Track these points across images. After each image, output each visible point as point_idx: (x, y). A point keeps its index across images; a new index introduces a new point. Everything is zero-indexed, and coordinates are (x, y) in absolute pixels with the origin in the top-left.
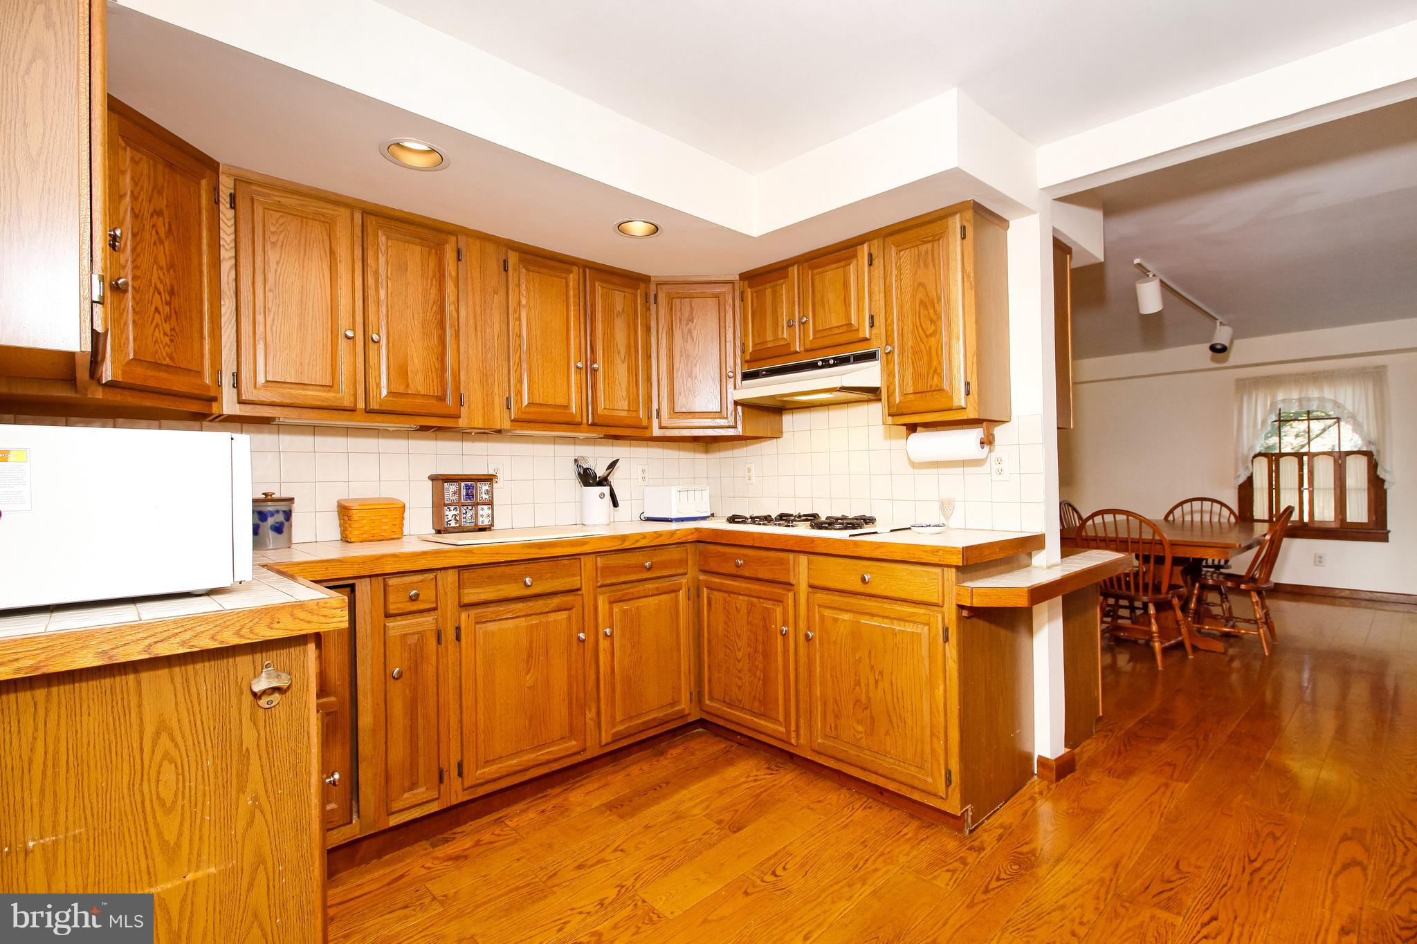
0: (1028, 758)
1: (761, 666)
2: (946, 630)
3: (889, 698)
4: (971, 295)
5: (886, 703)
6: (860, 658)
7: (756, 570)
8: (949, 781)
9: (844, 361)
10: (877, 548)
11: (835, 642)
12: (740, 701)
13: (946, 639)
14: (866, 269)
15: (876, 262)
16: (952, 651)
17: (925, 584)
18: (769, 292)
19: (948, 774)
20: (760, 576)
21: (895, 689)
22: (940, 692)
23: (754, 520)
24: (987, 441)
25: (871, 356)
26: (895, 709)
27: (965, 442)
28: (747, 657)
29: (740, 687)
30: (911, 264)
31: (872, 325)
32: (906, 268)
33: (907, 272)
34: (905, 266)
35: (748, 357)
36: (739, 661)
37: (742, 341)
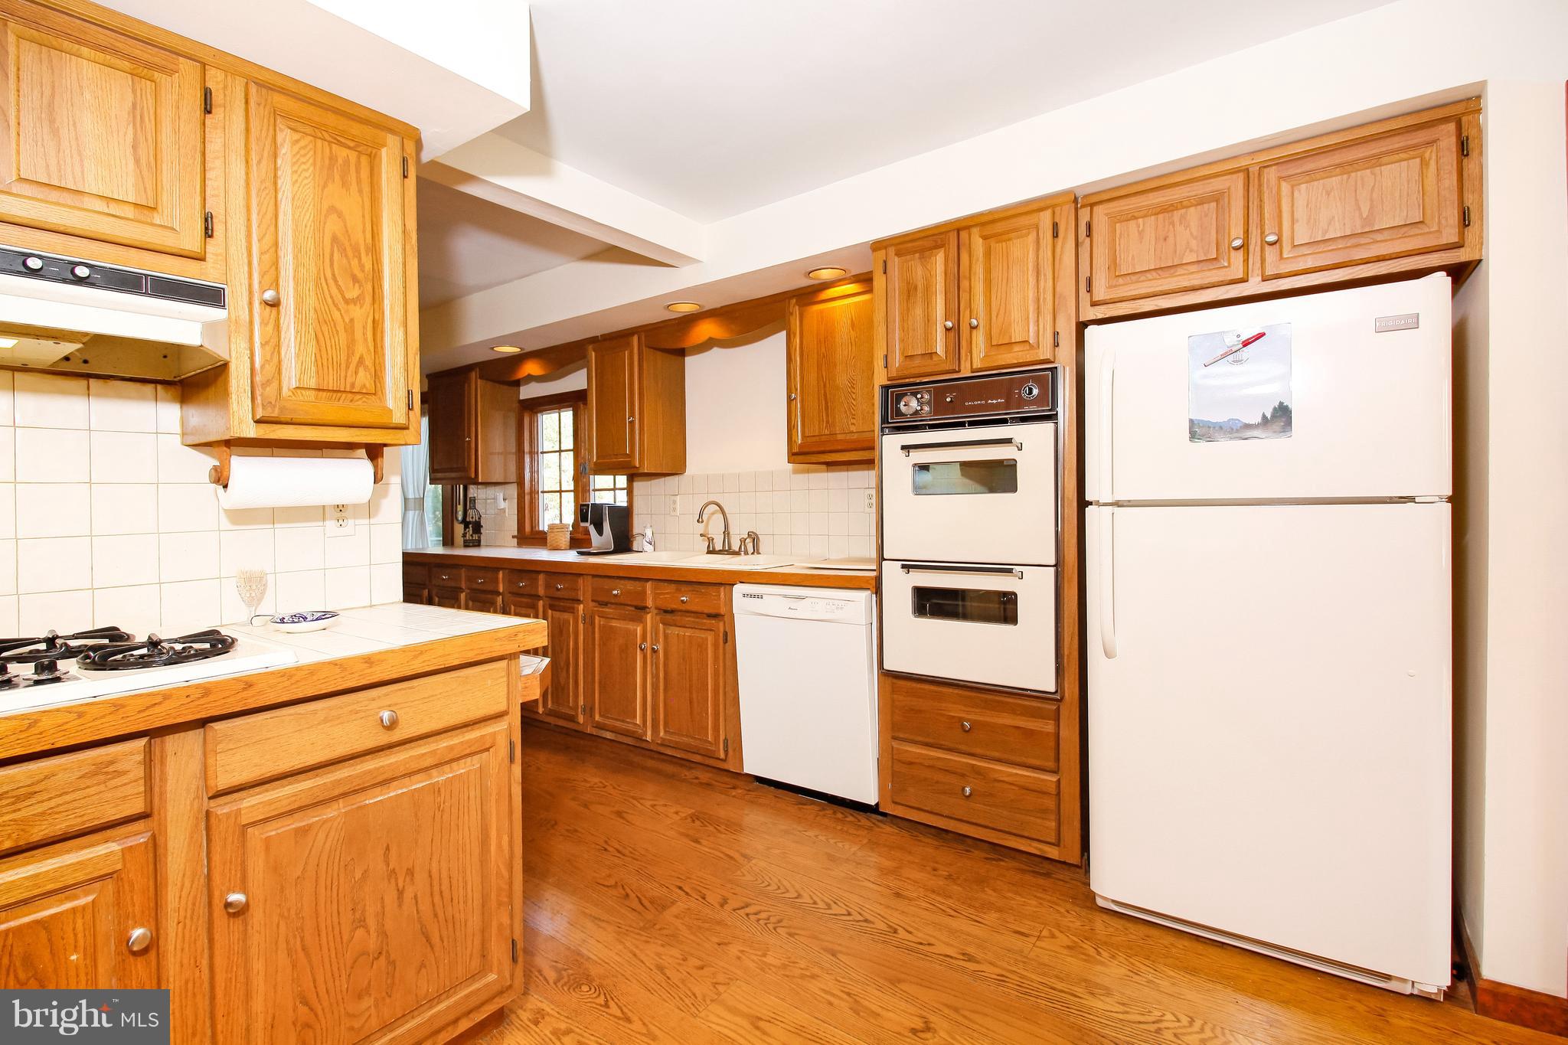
3: (425, 905)
5: (419, 918)
6: (365, 872)
10: (415, 657)
21: (436, 883)
26: (436, 916)
30: (314, 164)
31: (208, 233)
32: (304, 167)
33: (307, 174)
34: (304, 163)
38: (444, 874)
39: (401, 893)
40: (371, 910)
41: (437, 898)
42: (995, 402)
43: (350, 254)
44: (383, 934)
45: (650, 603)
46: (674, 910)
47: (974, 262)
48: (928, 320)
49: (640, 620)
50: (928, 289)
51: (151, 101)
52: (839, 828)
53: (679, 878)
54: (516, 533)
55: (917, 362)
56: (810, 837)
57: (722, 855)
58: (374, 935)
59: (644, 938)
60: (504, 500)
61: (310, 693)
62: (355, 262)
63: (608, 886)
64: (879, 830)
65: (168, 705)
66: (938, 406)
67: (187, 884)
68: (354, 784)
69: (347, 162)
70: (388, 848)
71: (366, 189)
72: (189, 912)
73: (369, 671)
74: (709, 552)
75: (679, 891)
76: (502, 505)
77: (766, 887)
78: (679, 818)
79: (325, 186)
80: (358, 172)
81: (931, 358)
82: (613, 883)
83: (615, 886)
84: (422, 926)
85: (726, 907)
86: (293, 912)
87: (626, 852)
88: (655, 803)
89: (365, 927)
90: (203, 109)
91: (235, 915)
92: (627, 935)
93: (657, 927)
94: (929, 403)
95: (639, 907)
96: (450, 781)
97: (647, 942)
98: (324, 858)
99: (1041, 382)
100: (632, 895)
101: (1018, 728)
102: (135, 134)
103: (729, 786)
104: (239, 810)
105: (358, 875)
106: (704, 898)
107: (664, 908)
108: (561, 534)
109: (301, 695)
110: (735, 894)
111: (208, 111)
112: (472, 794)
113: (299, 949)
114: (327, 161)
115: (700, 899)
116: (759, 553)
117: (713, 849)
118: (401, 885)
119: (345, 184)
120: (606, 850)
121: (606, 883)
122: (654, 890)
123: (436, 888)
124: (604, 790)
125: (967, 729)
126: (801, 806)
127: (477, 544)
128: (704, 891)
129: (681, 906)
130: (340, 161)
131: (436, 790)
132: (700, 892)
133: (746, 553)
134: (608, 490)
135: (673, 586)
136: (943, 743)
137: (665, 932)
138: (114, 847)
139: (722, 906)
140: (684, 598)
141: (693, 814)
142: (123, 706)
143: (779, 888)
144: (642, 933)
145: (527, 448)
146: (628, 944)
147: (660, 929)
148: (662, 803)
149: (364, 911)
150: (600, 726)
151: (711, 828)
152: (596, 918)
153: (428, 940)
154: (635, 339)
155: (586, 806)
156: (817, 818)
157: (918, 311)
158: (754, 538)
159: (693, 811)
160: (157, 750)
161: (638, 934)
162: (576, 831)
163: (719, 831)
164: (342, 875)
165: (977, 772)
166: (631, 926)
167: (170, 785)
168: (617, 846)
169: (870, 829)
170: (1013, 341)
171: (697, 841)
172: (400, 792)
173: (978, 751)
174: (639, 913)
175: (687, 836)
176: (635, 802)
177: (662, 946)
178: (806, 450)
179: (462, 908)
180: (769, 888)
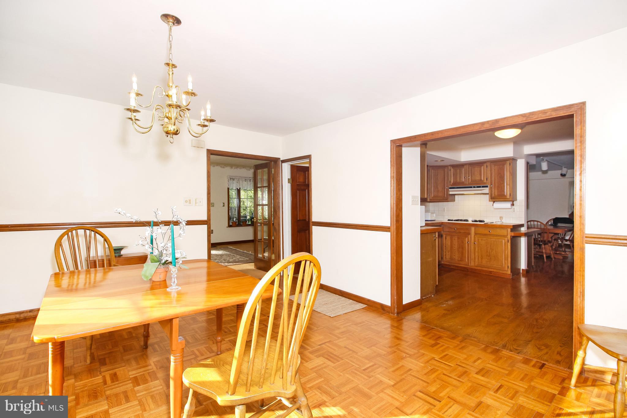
0: (520, 269)
2: (508, 240)
4: (511, 177)
5: (494, 255)
6: (488, 246)
8: (508, 268)
9: (480, 187)
11: (481, 244)
12: (455, 258)
13: (508, 242)
14: (486, 168)
15: (488, 167)
16: (509, 244)
17: (503, 232)
18: (458, 170)
19: (508, 266)
20: (461, 232)
21: (496, 252)
22: (507, 252)
23: (455, 220)
24: (513, 205)
25: (487, 187)
27: (508, 205)
28: (457, 249)
35: (452, 184)
36: (455, 250)
37: (450, 180)
142: (469, 224)
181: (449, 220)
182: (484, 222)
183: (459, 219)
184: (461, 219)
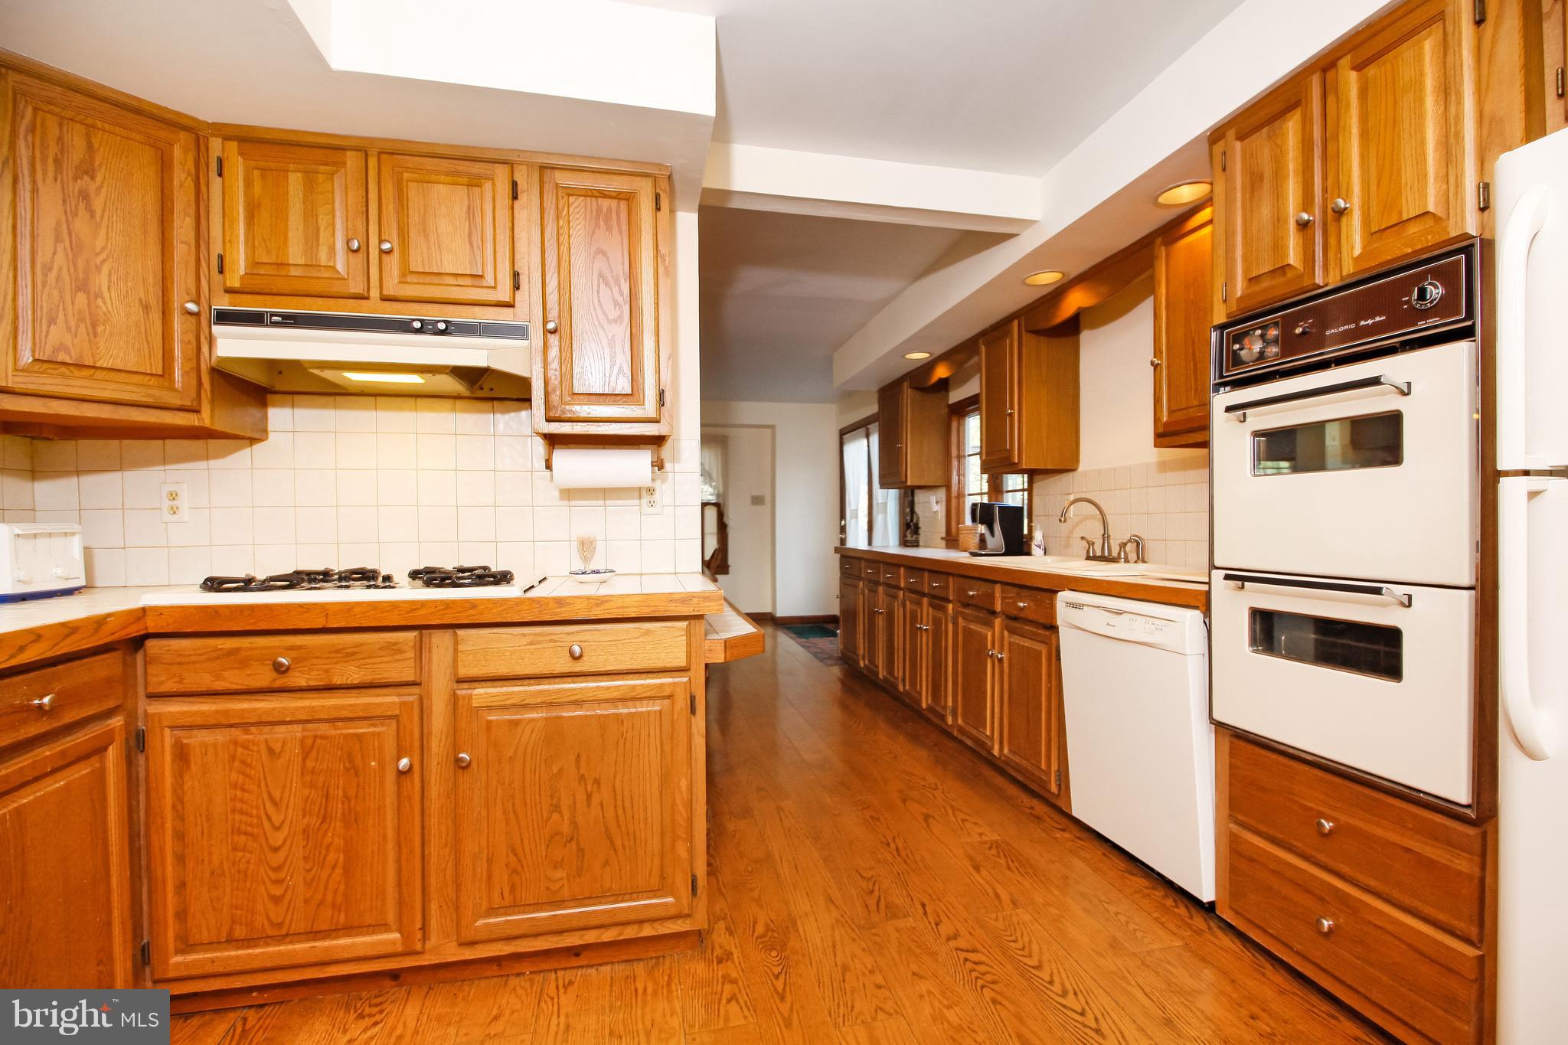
1: (339, 842)
2: (693, 700)
3: (610, 813)
4: (666, 284)
5: (605, 823)
6: (561, 769)
7: (327, 671)
8: (693, 889)
10: (597, 605)
11: (513, 759)
12: (280, 925)
13: (693, 711)
15: (523, 197)
16: (699, 722)
19: (693, 881)
20: (337, 680)
21: (619, 798)
24: (659, 466)
26: (619, 826)
28: (301, 837)
29: (276, 900)
30: (585, 218)
31: (516, 287)
32: (578, 222)
33: (579, 227)
34: (577, 219)
35: (236, 284)
36: (276, 850)
37: (216, 249)
38: (626, 793)
39: (589, 796)
40: (565, 803)
41: (620, 812)
42: (1370, 322)
43: (612, 283)
44: (574, 824)
45: (998, 607)
46: (900, 923)
47: (1343, 111)
48: (1279, 220)
49: (990, 625)
50: (1279, 175)
51: (478, 202)
52: (1156, 915)
53: (930, 895)
54: (944, 535)
55: (1265, 284)
56: (1108, 911)
57: (990, 891)
58: (567, 822)
59: (854, 936)
60: (937, 503)
61: (516, 619)
62: (615, 290)
63: (862, 877)
64: (1211, 938)
65: (422, 612)
66: (1289, 344)
67: (444, 738)
68: (553, 697)
69: (610, 209)
70: (578, 756)
71: (625, 227)
72: (445, 759)
73: (559, 610)
74: (1088, 558)
75: (919, 907)
76: (936, 508)
77: (1010, 941)
78: (980, 840)
79: (593, 233)
80: (618, 215)
81: (1284, 274)
82: (869, 876)
83: (868, 879)
84: (607, 830)
85: (950, 943)
86: (507, 782)
87: (903, 854)
88: (967, 817)
89: (560, 813)
90: (511, 196)
91: (464, 768)
92: (843, 926)
93: (874, 931)
94: (1276, 341)
95: (873, 907)
96: (633, 715)
97: (854, 940)
98: (530, 748)
99: (1447, 276)
100: (876, 894)
101: (1408, 850)
102: (470, 226)
103: (1060, 827)
104: (471, 696)
105: (555, 770)
106: (937, 925)
107: (894, 917)
108: (971, 536)
109: (509, 620)
110: (970, 934)
111: (515, 197)
112: (652, 732)
113: (511, 811)
114: (594, 213)
115: (933, 924)
116: (1144, 561)
117: (987, 882)
118: (589, 790)
119: (609, 228)
120: (888, 844)
121: (864, 874)
122: (898, 898)
123: (619, 803)
124: (933, 791)
125: (1326, 831)
126: (1126, 875)
127: (916, 544)
128: (943, 917)
129: (910, 922)
130: (605, 210)
131: (619, 719)
132: (939, 917)
133: (1127, 561)
134: (1015, 490)
135: (1015, 590)
136: (1295, 843)
137: (876, 938)
138: (396, 699)
139: (948, 939)
140: (1021, 604)
141: (997, 842)
142: (398, 607)
143: (1023, 949)
144: (857, 930)
145: (954, 452)
146: (837, 934)
147: (874, 935)
148: (974, 820)
149: (559, 800)
150: (961, 730)
151: (1002, 861)
152: (831, 900)
153: (612, 843)
154: (1016, 323)
155: (904, 801)
156: (1137, 896)
157: (1265, 211)
158: (1138, 544)
159: (999, 838)
160: (426, 640)
161: (853, 930)
162: (878, 819)
163: (1009, 868)
164: (543, 767)
165: (1343, 898)
166: (852, 920)
167: (434, 667)
168: (900, 845)
169: (1198, 932)
170: (1405, 217)
171: (977, 869)
172: (589, 713)
173: (1345, 869)
174: (869, 912)
175: (971, 859)
176: (950, 812)
177: (863, 950)
178: (1173, 428)
179: (642, 828)
180: (1013, 944)
181: (214, 584)
182: (504, 578)
183: (300, 568)
184: (320, 567)
